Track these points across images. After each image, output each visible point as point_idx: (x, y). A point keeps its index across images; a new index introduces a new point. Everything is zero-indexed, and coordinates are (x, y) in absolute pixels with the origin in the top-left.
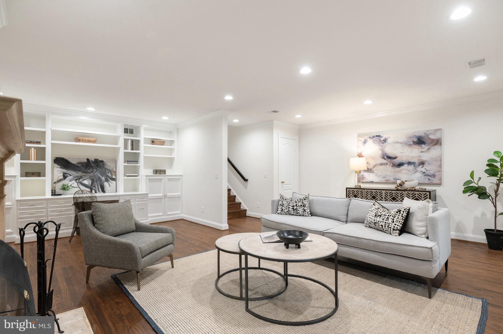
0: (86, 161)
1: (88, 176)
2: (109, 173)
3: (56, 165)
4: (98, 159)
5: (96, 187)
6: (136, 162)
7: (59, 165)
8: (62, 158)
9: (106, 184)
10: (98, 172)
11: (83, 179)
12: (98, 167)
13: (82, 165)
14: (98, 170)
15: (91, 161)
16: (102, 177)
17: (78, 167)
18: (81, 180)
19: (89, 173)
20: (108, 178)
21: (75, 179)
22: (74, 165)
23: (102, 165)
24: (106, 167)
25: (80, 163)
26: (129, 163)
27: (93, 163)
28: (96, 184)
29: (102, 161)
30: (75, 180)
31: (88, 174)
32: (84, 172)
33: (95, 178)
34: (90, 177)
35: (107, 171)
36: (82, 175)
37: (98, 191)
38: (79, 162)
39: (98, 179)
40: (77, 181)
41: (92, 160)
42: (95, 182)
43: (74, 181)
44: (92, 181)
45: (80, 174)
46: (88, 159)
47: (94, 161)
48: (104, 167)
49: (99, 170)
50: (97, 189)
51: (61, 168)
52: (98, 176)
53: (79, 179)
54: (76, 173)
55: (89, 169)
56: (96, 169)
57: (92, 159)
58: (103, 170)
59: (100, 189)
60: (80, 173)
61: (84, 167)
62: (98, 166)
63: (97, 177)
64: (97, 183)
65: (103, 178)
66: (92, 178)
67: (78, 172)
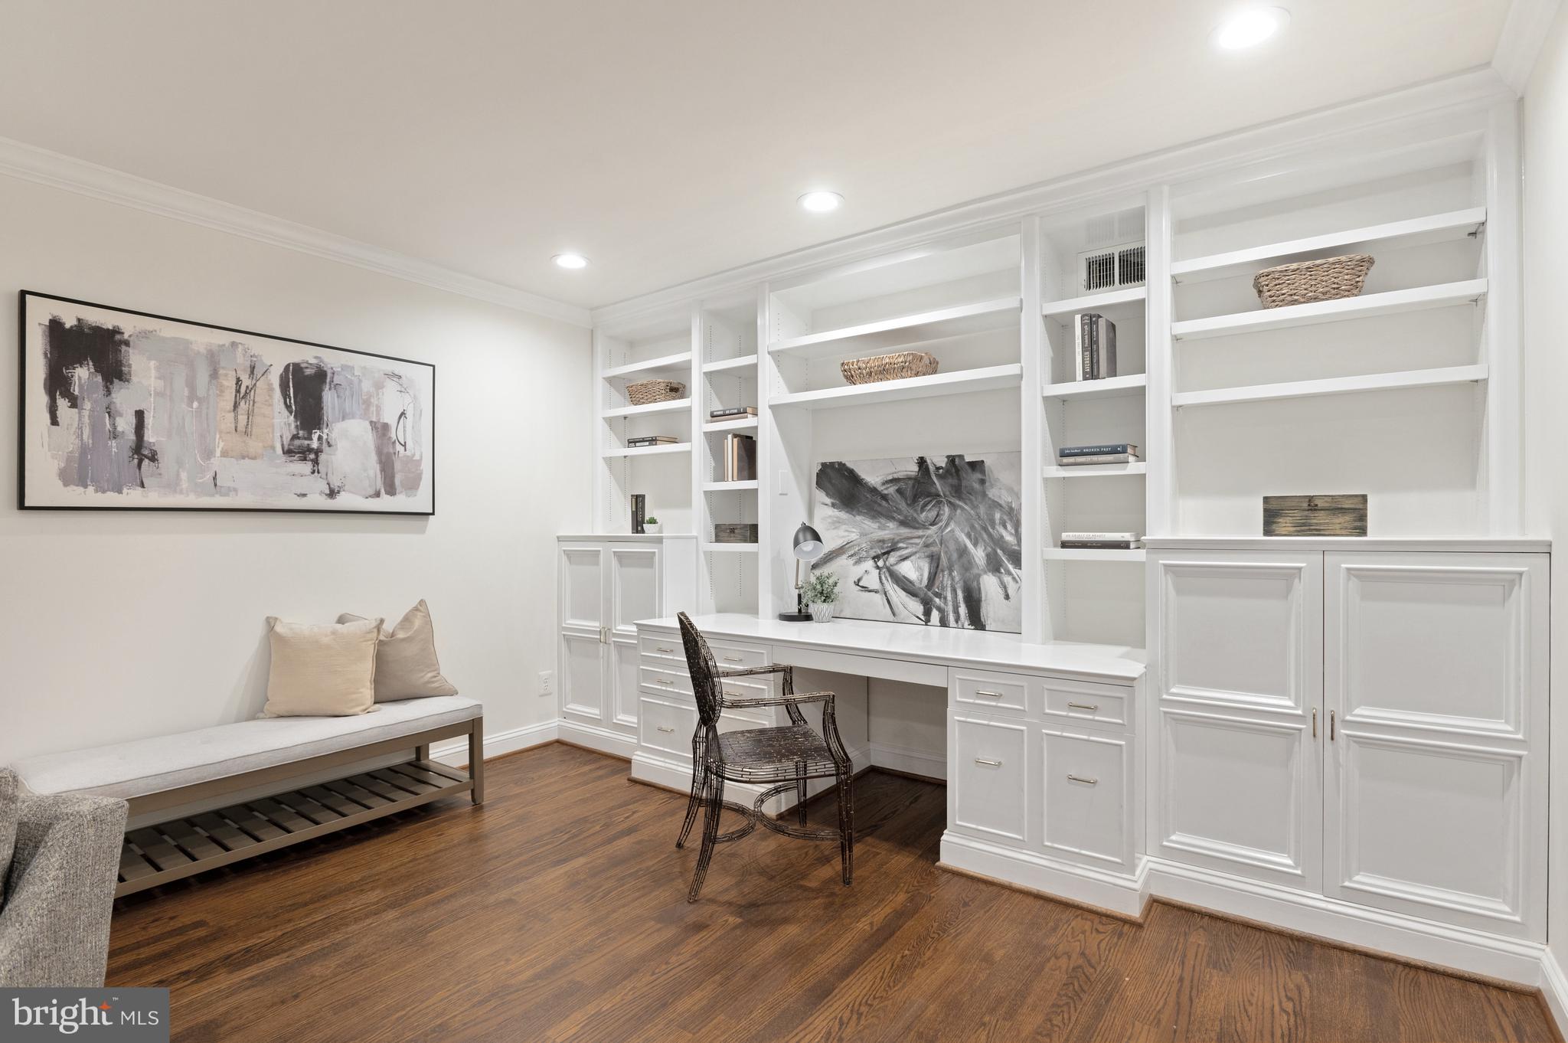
0: (913, 469)
1: (917, 541)
2: (1005, 527)
3: (821, 496)
4: (961, 457)
5: (945, 598)
6: (1114, 451)
7: (828, 495)
8: (840, 464)
9: (989, 584)
10: (958, 524)
11: (899, 553)
12: (960, 498)
13: (899, 491)
14: (959, 511)
15: (932, 468)
16: (975, 545)
17: (884, 497)
18: (892, 559)
19: (924, 527)
20: (999, 551)
21: (873, 553)
22: (874, 491)
23: (977, 486)
24: (992, 493)
25: (894, 481)
26: (1071, 460)
27: (939, 476)
28: (947, 582)
29: (977, 466)
30: (874, 558)
31: (920, 533)
32: (903, 523)
33: (946, 553)
34: (927, 546)
35: (997, 516)
36: (897, 538)
37: (951, 618)
38: (890, 477)
39: (955, 556)
40: (880, 563)
41: (938, 465)
42: (943, 571)
43: (869, 564)
44: (931, 564)
45: (890, 530)
46: (922, 462)
47: (944, 466)
48: (984, 495)
49: (963, 509)
50: (950, 608)
51: (833, 505)
52: (956, 541)
53: (888, 553)
54: (879, 528)
55: (923, 510)
56: (951, 505)
57: (938, 459)
58: (982, 510)
59: (963, 610)
60: (891, 525)
61: (906, 499)
62: (958, 491)
63: (952, 546)
64: (953, 579)
65: (979, 555)
66: (934, 549)
67: (883, 521)
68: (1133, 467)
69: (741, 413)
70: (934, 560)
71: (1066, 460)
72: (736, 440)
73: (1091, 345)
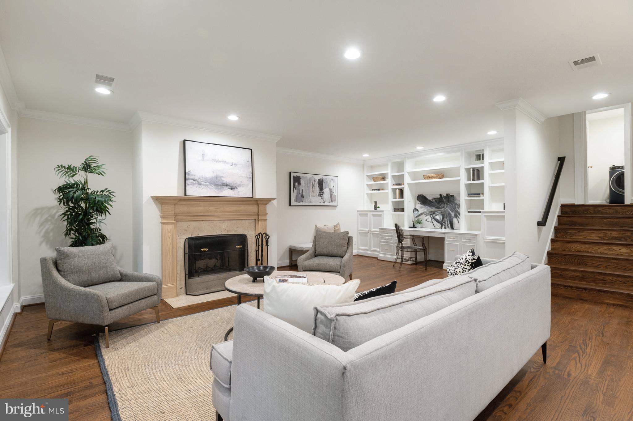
0: (439, 196)
1: (440, 211)
2: (458, 208)
3: (418, 202)
4: (449, 194)
5: (446, 223)
6: (478, 194)
7: (419, 202)
8: (422, 195)
9: (455, 220)
10: (448, 208)
11: (435, 214)
12: (449, 203)
13: (436, 201)
14: (448, 205)
15: (443, 196)
16: (452, 212)
17: (432, 202)
18: (434, 215)
19: (441, 209)
20: (457, 214)
21: (430, 214)
22: (430, 201)
23: (452, 200)
24: (456, 202)
25: (434, 199)
26: (470, 196)
27: (444, 198)
28: (446, 220)
29: (452, 196)
30: (430, 215)
31: (440, 210)
32: (436, 208)
33: (446, 214)
34: (442, 212)
35: (457, 206)
36: (435, 211)
37: (447, 227)
38: (433, 198)
39: (448, 214)
40: (431, 216)
41: (444, 196)
42: (445, 218)
43: (429, 216)
44: (442, 216)
45: (433, 209)
46: (441, 195)
47: (445, 196)
48: (454, 202)
49: (449, 205)
50: (447, 225)
51: (421, 204)
52: (448, 211)
53: (433, 214)
54: (431, 209)
55: (441, 205)
56: (447, 204)
57: (444, 194)
58: (453, 205)
59: (449, 225)
60: (434, 208)
61: (437, 203)
62: (448, 201)
63: (447, 212)
64: (447, 219)
65: (453, 214)
66: (443, 213)
67: (432, 207)
68: (482, 197)
69: (400, 184)
70: (443, 215)
71: (469, 196)
72: (399, 190)
73: (474, 175)
